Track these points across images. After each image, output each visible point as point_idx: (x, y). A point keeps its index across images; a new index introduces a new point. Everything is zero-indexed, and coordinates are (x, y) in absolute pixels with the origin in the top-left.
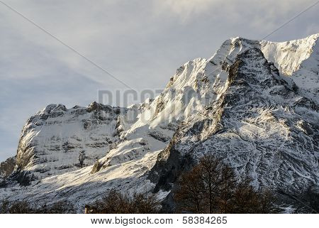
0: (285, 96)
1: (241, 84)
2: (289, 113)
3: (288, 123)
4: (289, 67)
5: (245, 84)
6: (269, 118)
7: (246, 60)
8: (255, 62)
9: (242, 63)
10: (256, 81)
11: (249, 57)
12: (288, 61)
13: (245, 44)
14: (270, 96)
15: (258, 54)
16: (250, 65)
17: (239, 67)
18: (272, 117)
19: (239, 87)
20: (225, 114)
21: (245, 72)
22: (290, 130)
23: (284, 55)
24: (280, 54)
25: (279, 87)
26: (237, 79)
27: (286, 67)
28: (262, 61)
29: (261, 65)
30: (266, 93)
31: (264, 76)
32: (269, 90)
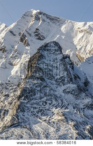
0: (77, 96)
1: (38, 78)
2: (79, 117)
4: (83, 49)
5: (42, 79)
6: (60, 118)
7: (45, 53)
8: (53, 57)
9: (41, 57)
10: (52, 77)
11: (48, 50)
12: (83, 43)
13: (45, 18)
14: (63, 94)
15: (56, 48)
16: (50, 58)
17: (38, 60)
18: (63, 118)
19: (36, 82)
20: (21, 108)
21: (42, 66)
22: (78, 134)
23: (80, 35)
24: (76, 35)
26: (35, 72)
27: (80, 49)
28: (60, 57)
29: (58, 60)
30: (60, 91)
31: (60, 73)
32: (63, 88)
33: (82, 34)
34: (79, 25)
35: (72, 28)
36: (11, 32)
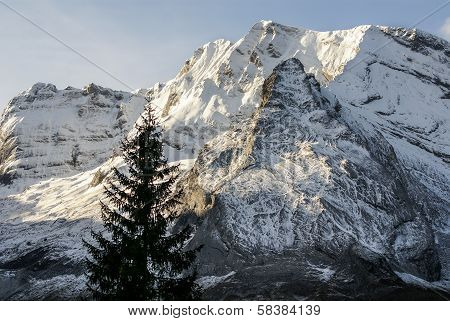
0: (327, 125)
1: (276, 106)
2: (332, 150)
3: (329, 162)
4: (330, 65)
5: (281, 106)
6: (308, 153)
7: (283, 74)
8: (293, 77)
9: (279, 78)
10: (293, 103)
11: (286, 69)
12: (330, 58)
14: (310, 124)
15: (297, 66)
16: (289, 80)
17: (275, 83)
18: (312, 153)
19: (273, 110)
20: (258, 145)
21: (281, 90)
22: (332, 171)
23: (325, 48)
24: (321, 47)
25: (321, 113)
26: (271, 99)
27: (327, 66)
28: (302, 77)
29: (301, 81)
30: (305, 120)
31: (303, 96)
32: (309, 115)
33: (328, 46)
34: (322, 35)
35: (315, 39)
36: (238, 50)
